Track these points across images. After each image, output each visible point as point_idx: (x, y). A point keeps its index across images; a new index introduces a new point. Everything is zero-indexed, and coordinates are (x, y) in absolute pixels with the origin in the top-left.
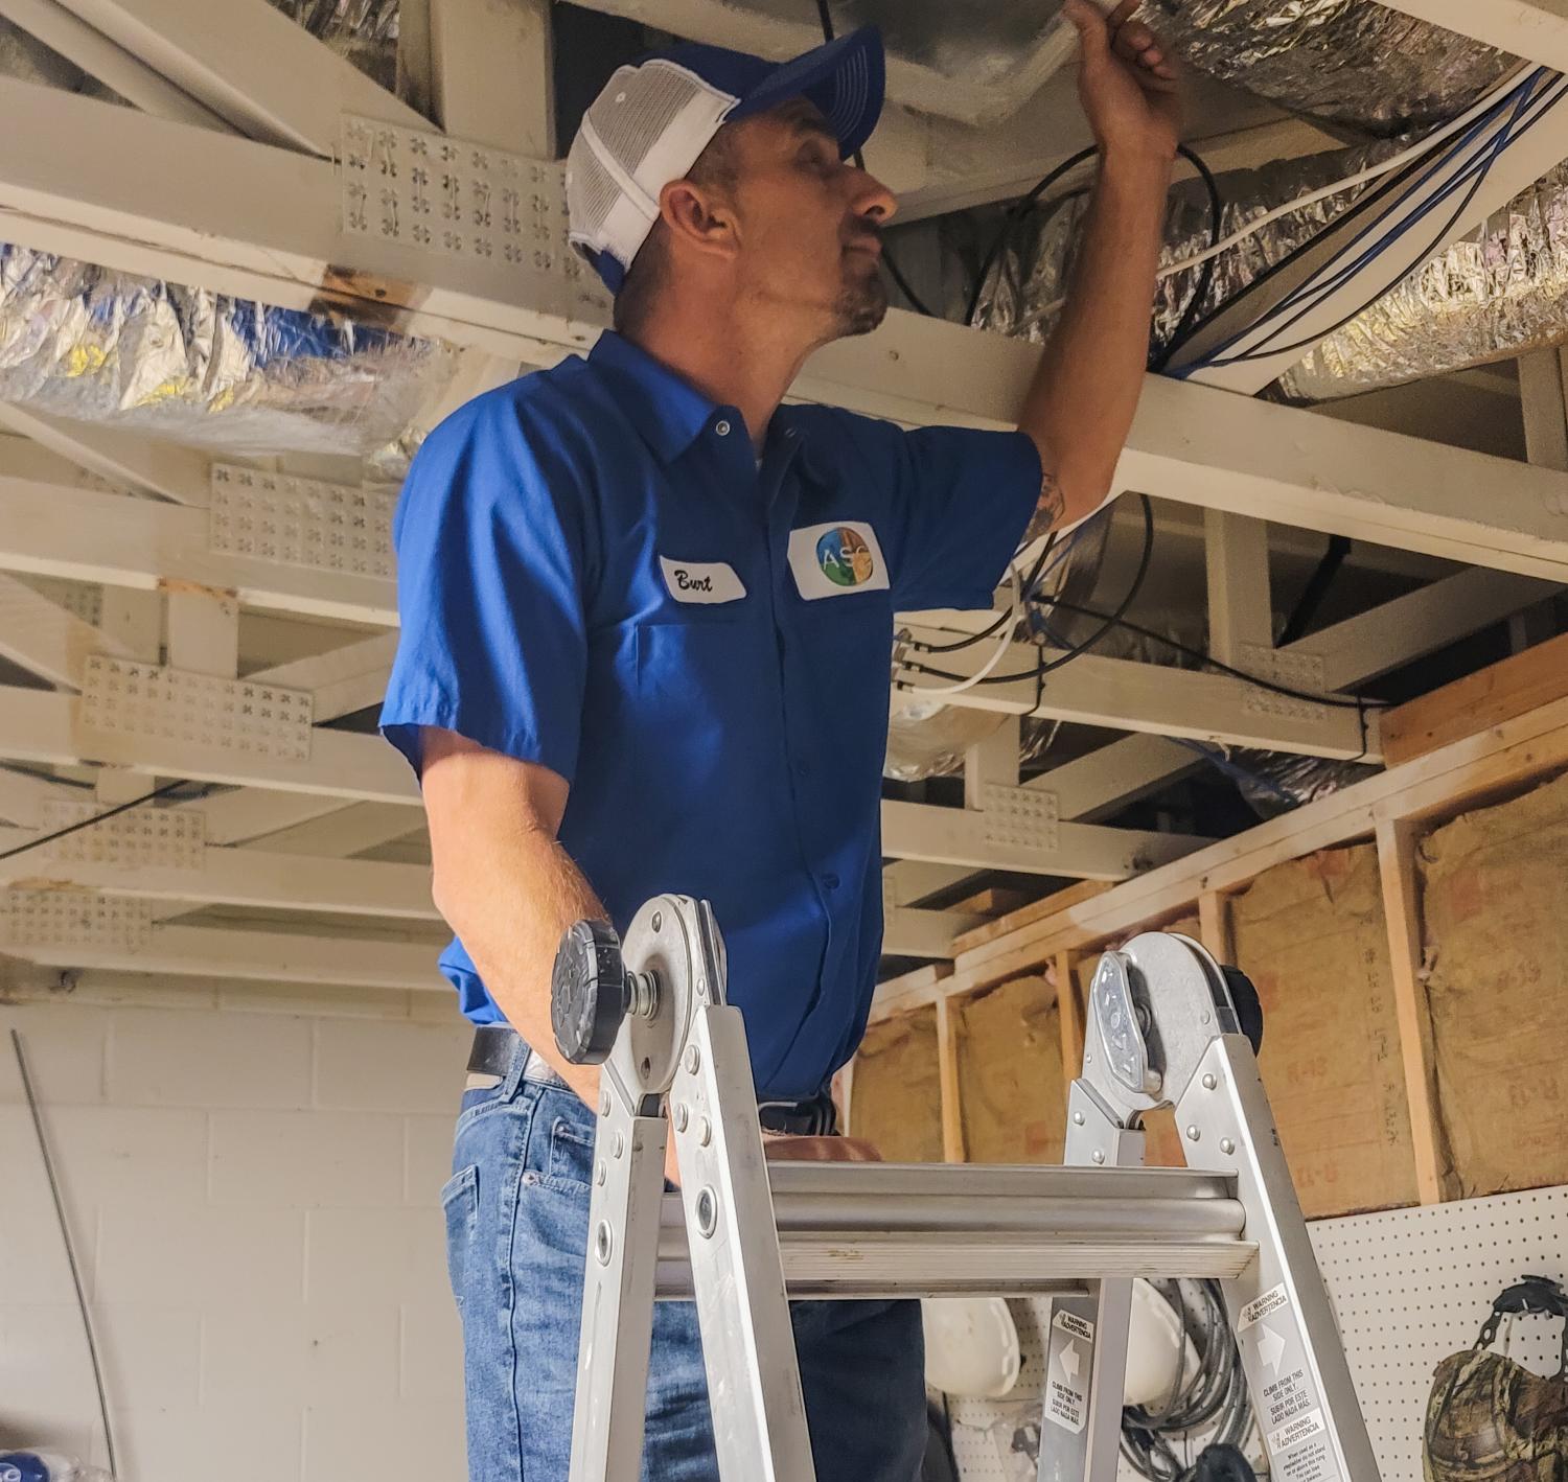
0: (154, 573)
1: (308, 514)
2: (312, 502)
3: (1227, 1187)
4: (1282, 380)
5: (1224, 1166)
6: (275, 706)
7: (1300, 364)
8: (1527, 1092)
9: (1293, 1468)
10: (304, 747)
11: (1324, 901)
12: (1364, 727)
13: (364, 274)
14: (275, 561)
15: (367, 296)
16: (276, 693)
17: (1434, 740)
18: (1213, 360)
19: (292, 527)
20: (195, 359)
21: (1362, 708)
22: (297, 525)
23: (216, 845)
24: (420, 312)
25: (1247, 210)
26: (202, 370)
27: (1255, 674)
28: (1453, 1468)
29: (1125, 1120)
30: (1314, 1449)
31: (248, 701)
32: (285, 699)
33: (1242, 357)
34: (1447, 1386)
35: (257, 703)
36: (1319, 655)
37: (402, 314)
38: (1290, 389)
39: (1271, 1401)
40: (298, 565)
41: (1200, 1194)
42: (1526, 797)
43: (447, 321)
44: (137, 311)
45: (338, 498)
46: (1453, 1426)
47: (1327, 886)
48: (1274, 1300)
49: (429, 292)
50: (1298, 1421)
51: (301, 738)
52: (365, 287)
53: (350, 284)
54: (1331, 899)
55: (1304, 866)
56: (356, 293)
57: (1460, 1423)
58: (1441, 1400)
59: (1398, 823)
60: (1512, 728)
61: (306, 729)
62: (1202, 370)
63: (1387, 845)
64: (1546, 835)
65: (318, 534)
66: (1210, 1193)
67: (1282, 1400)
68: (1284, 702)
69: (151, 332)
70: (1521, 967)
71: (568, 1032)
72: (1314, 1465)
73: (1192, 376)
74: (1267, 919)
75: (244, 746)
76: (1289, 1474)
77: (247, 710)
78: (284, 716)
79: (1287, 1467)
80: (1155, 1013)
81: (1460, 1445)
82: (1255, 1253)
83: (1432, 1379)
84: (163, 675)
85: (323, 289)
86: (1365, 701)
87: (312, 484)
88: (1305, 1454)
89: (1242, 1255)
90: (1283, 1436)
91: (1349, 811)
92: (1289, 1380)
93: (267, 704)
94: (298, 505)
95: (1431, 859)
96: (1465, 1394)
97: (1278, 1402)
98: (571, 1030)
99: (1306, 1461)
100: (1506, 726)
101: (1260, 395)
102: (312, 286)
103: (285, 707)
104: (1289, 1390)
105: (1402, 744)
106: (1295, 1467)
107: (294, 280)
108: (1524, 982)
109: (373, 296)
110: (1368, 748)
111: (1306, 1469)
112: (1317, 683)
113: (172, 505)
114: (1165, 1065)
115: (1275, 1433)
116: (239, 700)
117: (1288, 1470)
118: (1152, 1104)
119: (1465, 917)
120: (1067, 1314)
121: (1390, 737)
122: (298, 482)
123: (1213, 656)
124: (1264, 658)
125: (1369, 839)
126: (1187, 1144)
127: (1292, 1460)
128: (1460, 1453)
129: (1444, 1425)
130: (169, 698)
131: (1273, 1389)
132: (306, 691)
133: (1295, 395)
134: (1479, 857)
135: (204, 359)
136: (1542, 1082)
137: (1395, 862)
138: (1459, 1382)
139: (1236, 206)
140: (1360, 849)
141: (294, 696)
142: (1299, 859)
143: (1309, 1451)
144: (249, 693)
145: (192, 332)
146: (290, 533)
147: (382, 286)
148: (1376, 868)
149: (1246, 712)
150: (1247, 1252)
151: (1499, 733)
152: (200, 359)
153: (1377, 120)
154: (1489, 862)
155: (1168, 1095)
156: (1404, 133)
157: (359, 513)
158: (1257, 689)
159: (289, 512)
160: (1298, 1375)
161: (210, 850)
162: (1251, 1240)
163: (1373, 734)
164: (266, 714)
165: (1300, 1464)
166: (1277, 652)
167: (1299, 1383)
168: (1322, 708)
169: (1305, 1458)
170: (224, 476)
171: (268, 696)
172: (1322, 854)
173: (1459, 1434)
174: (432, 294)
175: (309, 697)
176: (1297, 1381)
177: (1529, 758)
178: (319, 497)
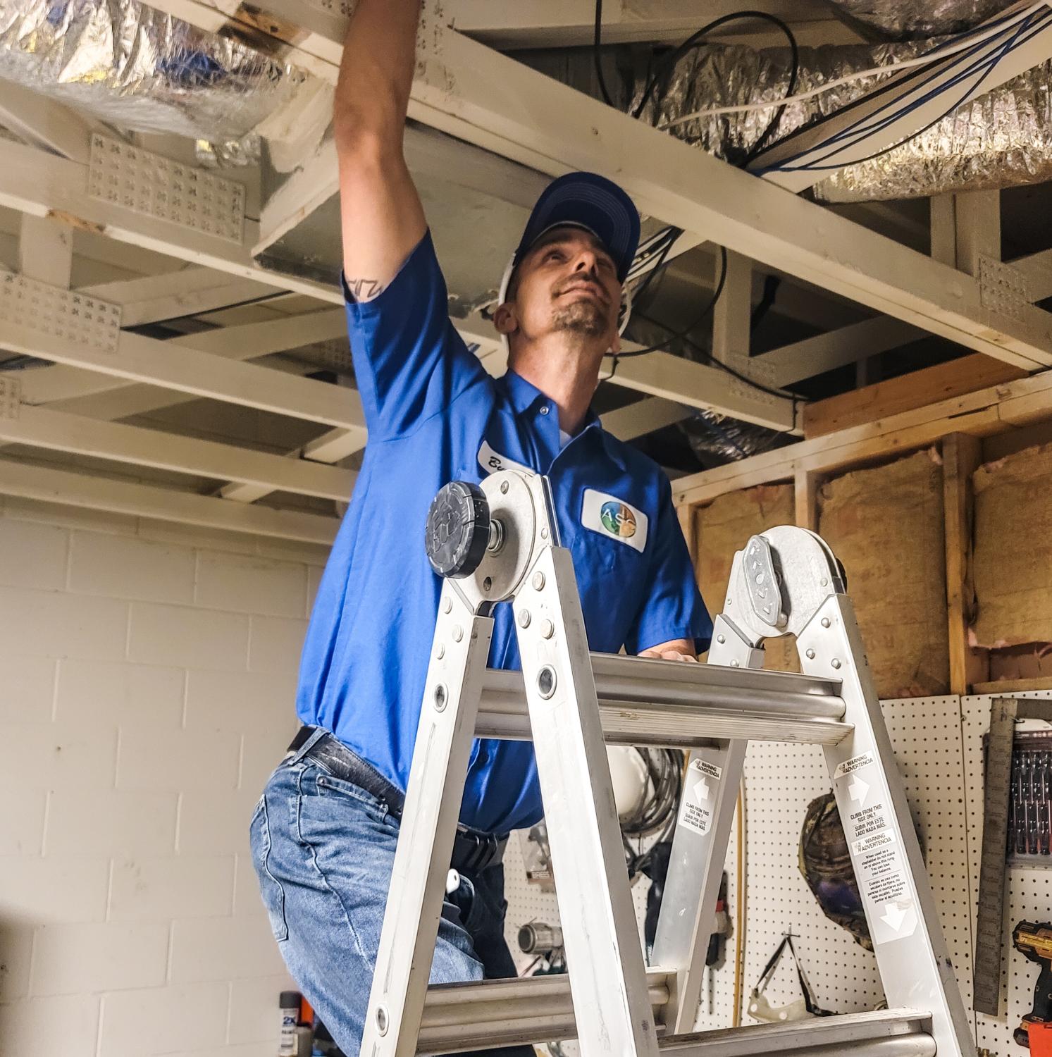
0: (47, 205)
1: (158, 180)
2: (161, 172)
3: (833, 689)
4: (814, 187)
5: (832, 675)
6: (95, 312)
7: (829, 178)
8: (875, 642)
9: (869, 864)
10: (113, 342)
11: (759, 516)
12: (795, 412)
13: (267, 14)
14: (134, 210)
15: (262, 28)
16: (96, 303)
17: (837, 425)
18: (784, 166)
19: (147, 188)
20: (119, 55)
21: (795, 401)
22: (150, 188)
23: (27, 404)
24: (297, 48)
25: (811, 73)
26: (123, 63)
27: (738, 371)
28: (820, 864)
29: (755, 643)
30: (886, 853)
31: (76, 306)
32: (103, 308)
33: (804, 168)
34: (818, 814)
35: (82, 308)
36: (775, 364)
37: (285, 47)
38: (818, 194)
39: (856, 822)
40: (149, 215)
41: (811, 691)
42: (891, 465)
43: (313, 58)
44: (84, 12)
45: (178, 172)
46: (821, 838)
47: (761, 507)
48: (864, 760)
49: (308, 35)
50: (875, 835)
51: (112, 336)
52: (263, 23)
53: (254, 19)
54: (763, 516)
55: (748, 493)
56: (256, 26)
57: (825, 837)
58: (814, 822)
59: (810, 474)
60: (888, 422)
61: (116, 331)
62: (773, 172)
63: (801, 487)
64: (902, 489)
65: (164, 195)
66: (820, 692)
67: (864, 823)
68: (752, 391)
69: (90, 30)
70: (879, 568)
71: (444, 555)
72: (885, 863)
73: (766, 175)
74: (720, 524)
75: (71, 337)
76: (866, 867)
77: (75, 312)
78: (101, 320)
79: (866, 863)
80: (785, 577)
81: (824, 850)
82: (852, 731)
83: (807, 810)
84: (16, 280)
85: (233, 19)
86: (798, 396)
87: (162, 160)
88: (879, 856)
89: (842, 731)
90: (863, 844)
91: (780, 463)
92: (871, 810)
93: (89, 310)
94: (151, 173)
95: (828, 498)
96: (829, 820)
97: (861, 823)
98: (448, 554)
99: (880, 860)
100: (883, 421)
101: (799, 194)
102: (226, 15)
103: (102, 314)
104: (870, 816)
105: (816, 426)
106: (872, 863)
107: (215, 9)
108: (879, 577)
109: (268, 31)
110: (797, 425)
111: (879, 865)
112: (772, 382)
113: (61, 159)
114: (790, 610)
115: (857, 842)
116: (70, 305)
117: (865, 865)
118: (778, 633)
119: (847, 534)
120: (702, 762)
121: (810, 420)
122: (152, 156)
123: (714, 355)
124: (742, 362)
125: (790, 481)
126: (804, 660)
127: (869, 859)
128: (824, 854)
129: (815, 838)
130: (20, 297)
131: (859, 814)
132: (118, 304)
133: (820, 197)
134: (858, 499)
135: (126, 56)
136: (885, 637)
137: (805, 496)
138: (826, 812)
139: (804, 70)
140: (783, 487)
141: (109, 307)
142: (746, 489)
143: (883, 854)
144: (77, 300)
145: (119, 34)
146: (144, 192)
147: (277, 24)
148: (793, 500)
149: (731, 394)
150: (846, 730)
151: (879, 425)
152: (123, 56)
153: (895, 30)
154: (863, 503)
155: (790, 629)
156: (910, 40)
157: (194, 185)
158: (738, 381)
159: (145, 177)
160: (878, 807)
161: (24, 407)
162: (849, 722)
163: (800, 416)
164: (89, 316)
165: (875, 862)
166: (752, 359)
167: (878, 813)
168: (773, 398)
169: (878, 858)
170: (100, 144)
171: (90, 304)
172: (761, 488)
173: (824, 843)
174: (310, 37)
175: (118, 308)
176: (877, 812)
177: (896, 442)
178: (166, 169)
